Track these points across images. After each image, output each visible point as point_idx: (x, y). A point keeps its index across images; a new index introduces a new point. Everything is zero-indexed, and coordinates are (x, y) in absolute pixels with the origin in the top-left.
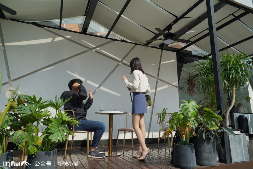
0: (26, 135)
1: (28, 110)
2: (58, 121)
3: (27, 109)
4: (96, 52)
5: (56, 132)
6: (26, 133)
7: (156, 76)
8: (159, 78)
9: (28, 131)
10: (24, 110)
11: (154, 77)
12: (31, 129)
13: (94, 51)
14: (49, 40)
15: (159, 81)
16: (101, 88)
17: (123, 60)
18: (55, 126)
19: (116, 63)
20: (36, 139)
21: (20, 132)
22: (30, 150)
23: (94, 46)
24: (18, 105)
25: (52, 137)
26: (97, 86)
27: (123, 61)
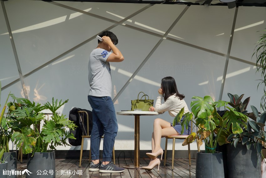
0: (23, 136)
1: (23, 114)
2: (52, 124)
3: (23, 112)
4: (127, 26)
5: (49, 134)
6: (22, 134)
7: (226, 53)
8: (231, 55)
9: (24, 133)
10: (20, 113)
11: (222, 55)
12: (27, 131)
13: (124, 24)
14: (62, 19)
15: (230, 60)
16: (136, 77)
17: (167, 32)
18: (49, 129)
19: (158, 39)
20: (31, 140)
21: (17, 133)
22: (26, 150)
23: (123, 18)
24: (16, 109)
25: (46, 139)
26: (130, 75)
27: (169, 34)
